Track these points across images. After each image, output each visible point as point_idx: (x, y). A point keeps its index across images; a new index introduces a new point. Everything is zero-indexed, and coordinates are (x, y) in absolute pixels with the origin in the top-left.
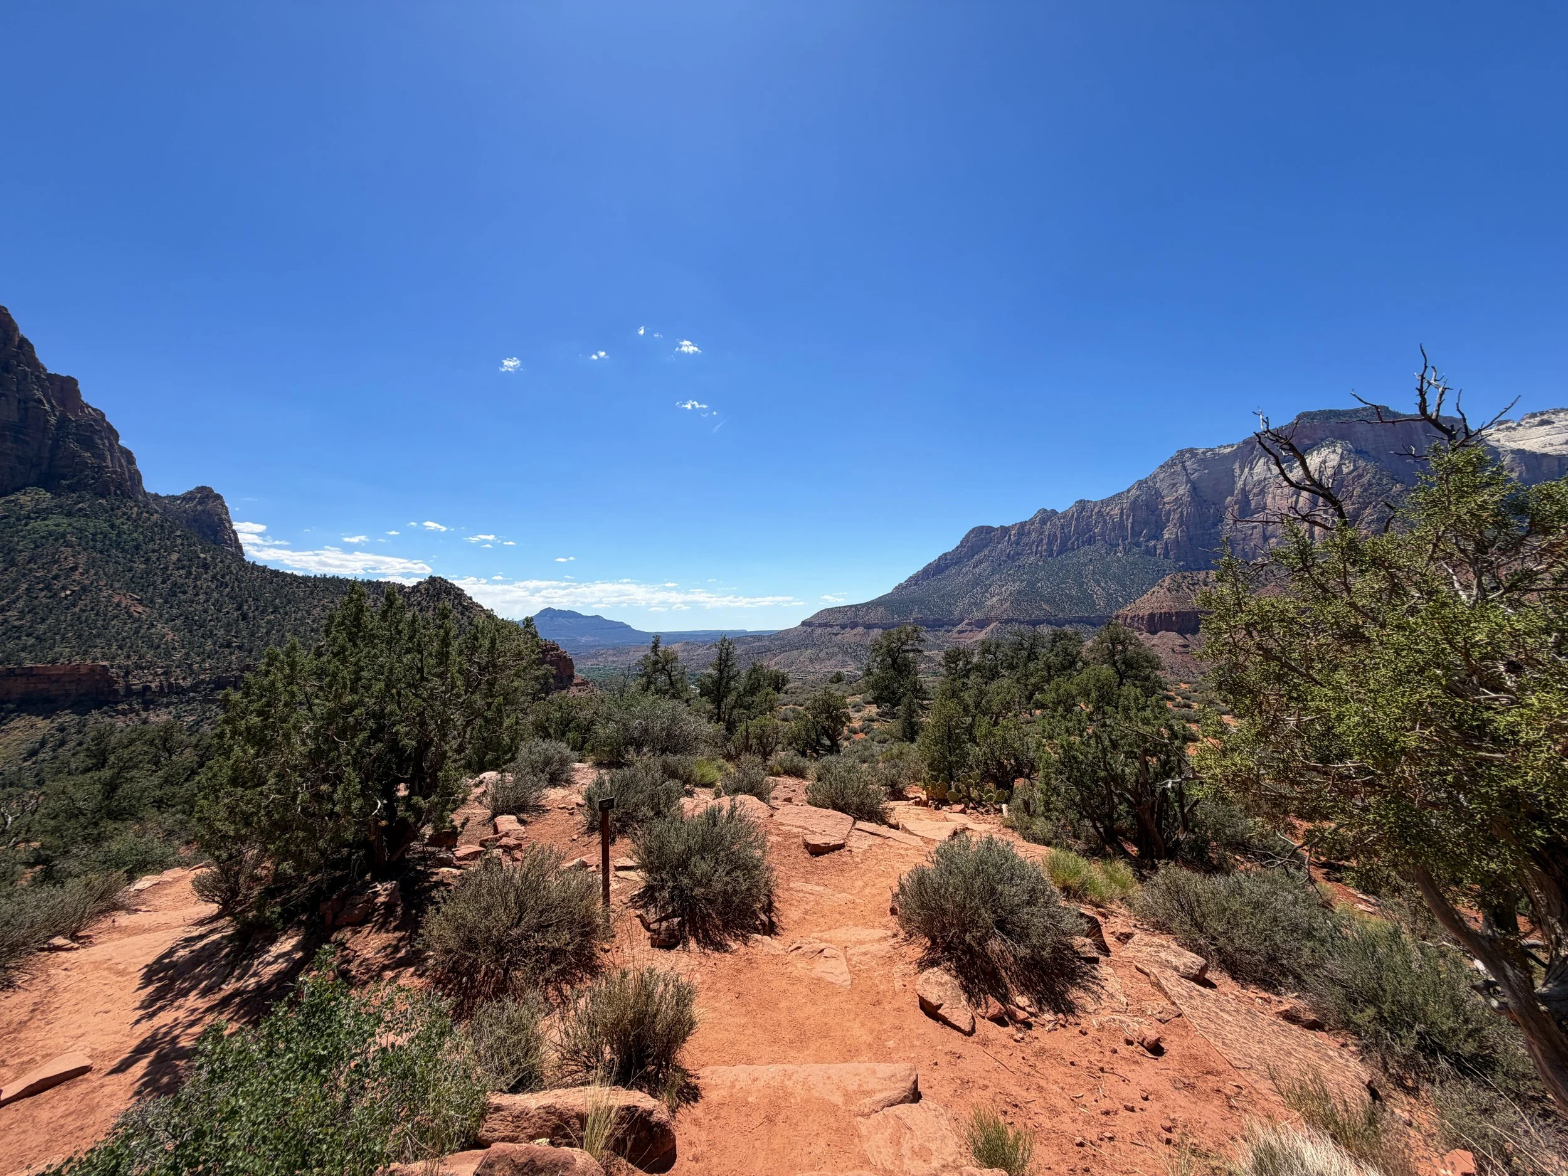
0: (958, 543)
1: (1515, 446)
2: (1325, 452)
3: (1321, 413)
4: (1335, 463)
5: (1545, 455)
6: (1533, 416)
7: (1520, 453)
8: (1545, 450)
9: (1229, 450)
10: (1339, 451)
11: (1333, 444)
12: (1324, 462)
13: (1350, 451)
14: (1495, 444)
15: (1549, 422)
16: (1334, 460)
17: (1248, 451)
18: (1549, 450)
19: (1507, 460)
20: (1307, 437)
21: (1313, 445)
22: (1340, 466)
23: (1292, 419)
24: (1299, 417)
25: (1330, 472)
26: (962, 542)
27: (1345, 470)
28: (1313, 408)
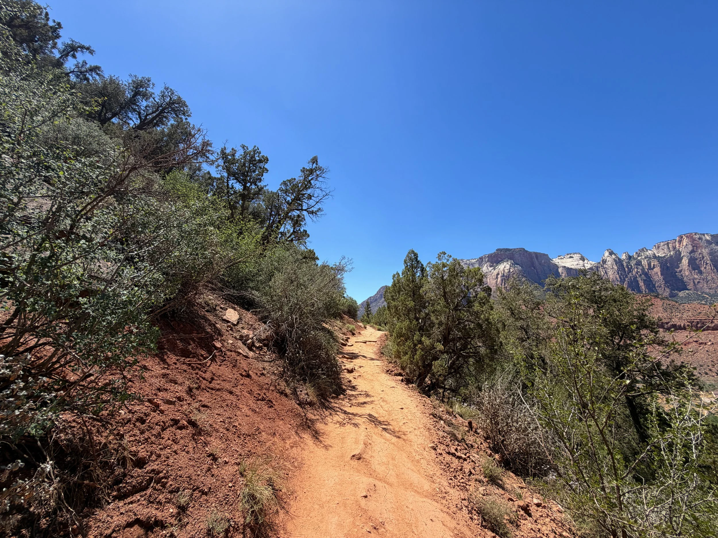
0: (376, 293)
1: (563, 265)
2: (505, 264)
3: (504, 249)
4: (508, 268)
5: (571, 269)
6: (568, 255)
7: (565, 267)
8: (571, 267)
9: (475, 261)
10: (509, 263)
11: (507, 261)
12: (505, 267)
13: (513, 264)
14: (557, 264)
15: (572, 257)
16: (508, 267)
17: (481, 260)
18: (573, 267)
19: (560, 270)
20: (499, 258)
21: (502, 261)
22: (510, 269)
23: (495, 251)
24: (497, 250)
25: (506, 271)
26: (377, 292)
27: (511, 271)
28: (501, 248)
